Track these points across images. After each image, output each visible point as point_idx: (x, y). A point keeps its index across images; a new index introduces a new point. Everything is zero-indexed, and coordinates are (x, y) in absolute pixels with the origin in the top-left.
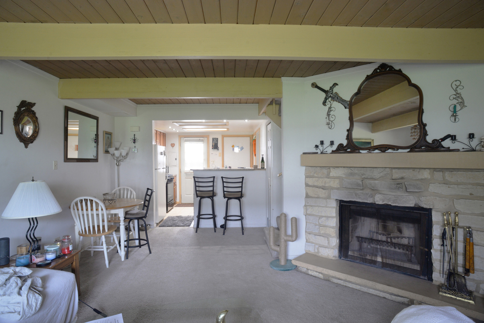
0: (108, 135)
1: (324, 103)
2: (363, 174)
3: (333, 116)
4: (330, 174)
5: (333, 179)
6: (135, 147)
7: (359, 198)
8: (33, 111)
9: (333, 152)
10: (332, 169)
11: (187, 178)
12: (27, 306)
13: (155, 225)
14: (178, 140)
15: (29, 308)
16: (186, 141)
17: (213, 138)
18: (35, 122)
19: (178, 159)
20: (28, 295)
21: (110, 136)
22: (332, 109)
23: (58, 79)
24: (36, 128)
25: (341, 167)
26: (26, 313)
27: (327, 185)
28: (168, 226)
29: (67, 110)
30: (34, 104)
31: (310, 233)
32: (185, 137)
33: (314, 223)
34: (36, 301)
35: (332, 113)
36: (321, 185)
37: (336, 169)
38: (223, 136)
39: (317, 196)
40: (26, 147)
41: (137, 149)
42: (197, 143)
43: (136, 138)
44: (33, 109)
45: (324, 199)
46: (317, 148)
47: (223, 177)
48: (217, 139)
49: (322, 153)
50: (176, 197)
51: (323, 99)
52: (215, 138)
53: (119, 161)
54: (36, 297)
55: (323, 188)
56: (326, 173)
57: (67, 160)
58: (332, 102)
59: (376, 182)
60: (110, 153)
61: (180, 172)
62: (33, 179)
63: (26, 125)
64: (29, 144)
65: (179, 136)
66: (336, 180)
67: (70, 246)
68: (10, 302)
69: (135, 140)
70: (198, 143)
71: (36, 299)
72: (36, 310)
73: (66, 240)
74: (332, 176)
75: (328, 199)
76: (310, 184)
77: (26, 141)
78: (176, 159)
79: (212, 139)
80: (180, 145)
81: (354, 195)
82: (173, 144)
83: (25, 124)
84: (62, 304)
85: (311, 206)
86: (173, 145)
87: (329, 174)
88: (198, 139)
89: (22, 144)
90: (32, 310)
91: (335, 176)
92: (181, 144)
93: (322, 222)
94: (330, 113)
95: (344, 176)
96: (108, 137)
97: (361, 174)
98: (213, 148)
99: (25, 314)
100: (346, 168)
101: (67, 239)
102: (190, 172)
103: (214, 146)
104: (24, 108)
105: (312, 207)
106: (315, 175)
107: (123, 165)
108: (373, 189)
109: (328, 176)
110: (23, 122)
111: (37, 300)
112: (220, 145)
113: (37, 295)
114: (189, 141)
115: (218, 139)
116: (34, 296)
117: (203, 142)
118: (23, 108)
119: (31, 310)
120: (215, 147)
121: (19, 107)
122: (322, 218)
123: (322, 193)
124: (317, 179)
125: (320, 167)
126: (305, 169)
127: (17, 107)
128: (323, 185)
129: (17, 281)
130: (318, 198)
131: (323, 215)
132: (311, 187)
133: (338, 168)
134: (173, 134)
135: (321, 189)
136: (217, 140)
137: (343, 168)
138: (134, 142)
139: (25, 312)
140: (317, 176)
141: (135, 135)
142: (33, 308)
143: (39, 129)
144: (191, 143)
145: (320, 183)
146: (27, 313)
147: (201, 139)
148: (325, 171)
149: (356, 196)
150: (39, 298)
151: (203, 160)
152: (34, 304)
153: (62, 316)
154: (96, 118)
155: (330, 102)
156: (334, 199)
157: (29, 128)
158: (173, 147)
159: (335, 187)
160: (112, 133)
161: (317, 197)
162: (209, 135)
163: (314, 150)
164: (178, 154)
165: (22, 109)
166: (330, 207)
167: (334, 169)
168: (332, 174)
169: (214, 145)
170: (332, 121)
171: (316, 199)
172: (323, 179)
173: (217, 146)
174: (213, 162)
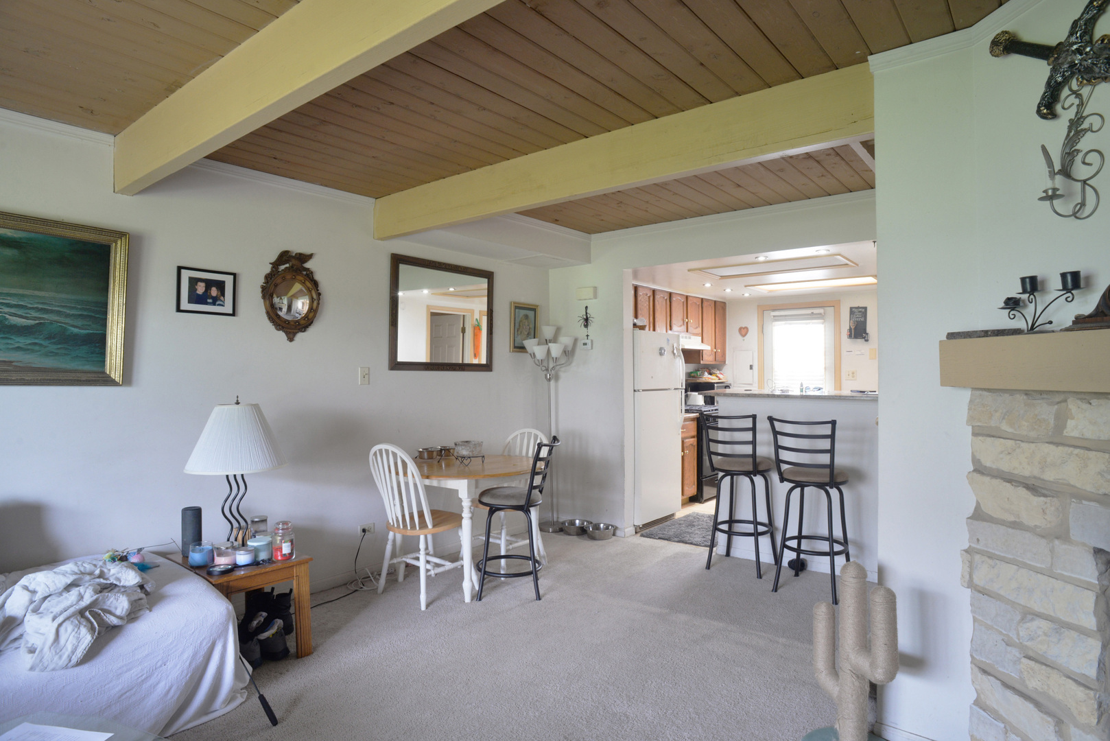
0: (523, 312)
1: (1048, 107)
3: (1093, 158)
4: (1064, 426)
5: (1077, 451)
6: (587, 336)
8: (308, 270)
9: (1081, 322)
10: (1073, 405)
12: (50, 648)
13: (632, 530)
14: (756, 315)
15: (54, 653)
16: (776, 318)
17: (851, 308)
18: (310, 291)
19: (755, 367)
20: (64, 625)
21: (531, 314)
22: (1085, 125)
23: (372, 200)
24: (313, 302)
26: (44, 660)
27: (1050, 476)
28: (659, 538)
29: (397, 261)
30: (310, 256)
31: (987, 669)
32: (774, 310)
33: (1001, 633)
34: (75, 642)
35: (1085, 144)
36: (1027, 473)
37: (1094, 402)
39: (1012, 519)
40: (291, 339)
41: (592, 341)
42: (807, 324)
43: (589, 316)
44: (307, 265)
45: (1043, 537)
46: (1013, 309)
47: (774, 417)
48: (863, 310)
49: (1032, 329)
51: (1038, 90)
52: (858, 308)
53: (550, 370)
54: (80, 634)
55: (1034, 487)
56: (1052, 422)
57: (396, 365)
58: (1085, 91)
60: (527, 352)
62: (238, 401)
63: (297, 298)
64: (297, 333)
65: (758, 306)
66: (1092, 454)
67: (284, 545)
68: (40, 629)
69: (587, 320)
70: (810, 323)
71: (78, 638)
72: (70, 661)
73: (281, 531)
74: (1075, 434)
75: (1057, 538)
76: (987, 462)
77: (293, 328)
78: (751, 367)
79: (849, 310)
80: (762, 329)
82: (744, 328)
83: (296, 296)
84: (170, 665)
85: (991, 556)
86: (744, 331)
87: (1060, 424)
88: (809, 311)
89: (282, 335)
90: (60, 657)
91: (1088, 435)
92: (765, 327)
93: (1032, 639)
94: (1077, 147)
96: (526, 317)
98: (850, 336)
99: (41, 661)
101: (282, 529)
104: (287, 265)
105: (990, 561)
106: (1005, 427)
107: (568, 379)
109: (1057, 439)
110: (291, 293)
111: (79, 640)
112: (872, 327)
113: (84, 631)
114: (786, 320)
115: (865, 308)
116: (76, 630)
117: (823, 321)
118: (284, 264)
119: (57, 656)
120: (859, 331)
121: (275, 265)
122: (1032, 620)
123: (1029, 508)
124: (1010, 443)
125: (1027, 393)
126: (971, 401)
127: (270, 263)
128: (1036, 472)
129: (83, 594)
130: (1016, 525)
131: (1037, 608)
132: (988, 475)
133: (1102, 402)
134: (742, 303)
135: (1022, 492)
136: (863, 311)
138: (586, 326)
139: (43, 658)
140: (1009, 430)
141: (586, 307)
142: (64, 653)
143: (318, 304)
144: (790, 324)
145: (1022, 463)
146: (48, 661)
147: (816, 311)
148: (1046, 411)
150: (86, 638)
151: (824, 370)
152: (69, 647)
153: (167, 688)
154: (489, 275)
155: (1078, 96)
156: (1084, 544)
157: (303, 303)
158: (744, 336)
159: (1089, 488)
160: (537, 306)
161: (1014, 523)
162: (840, 301)
163: (1003, 320)
164: (756, 355)
165: (282, 267)
166: (1067, 580)
167: (1085, 406)
168: (1074, 428)
169: (853, 327)
170: (1085, 182)
171: (1010, 530)
172: (1033, 446)
173: (865, 330)
174: (851, 375)
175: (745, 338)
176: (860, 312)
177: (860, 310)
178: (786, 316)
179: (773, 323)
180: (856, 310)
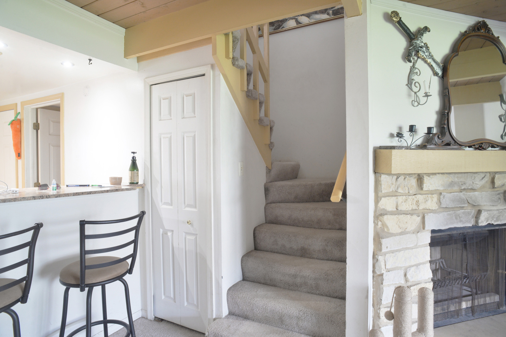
2: (463, 183)
4: (423, 187)
7: (461, 221)
10: (426, 178)
22: (416, 71)
25: (439, 173)
33: (395, 284)
36: (410, 209)
37: (432, 177)
39: (402, 231)
45: (414, 233)
56: (415, 186)
59: (476, 193)
66: (433, 195)
75: (420, 231)
81: (454, 218)
91: (431, 189)
93: (412, 277)
94: (414, 78)
95: (441, 188)
97: (460, 183)
100: (446, 175)
105: (394, 254)
106: (400, 190)
108: (474, 204)
109: (420, 191)
124: (404, 197)
128: (414, 207)
130: (404, 233)
131: (413, 263)
137: (441, 175)
140: (402, 192)
145: (408, 205)
148: (414, 182)
149: (456, 218)
156: (429, 229)
166: (422, 246)
168: (426, 187)
170: (415, 92)
171: (401, 236)
172: (412, 197)
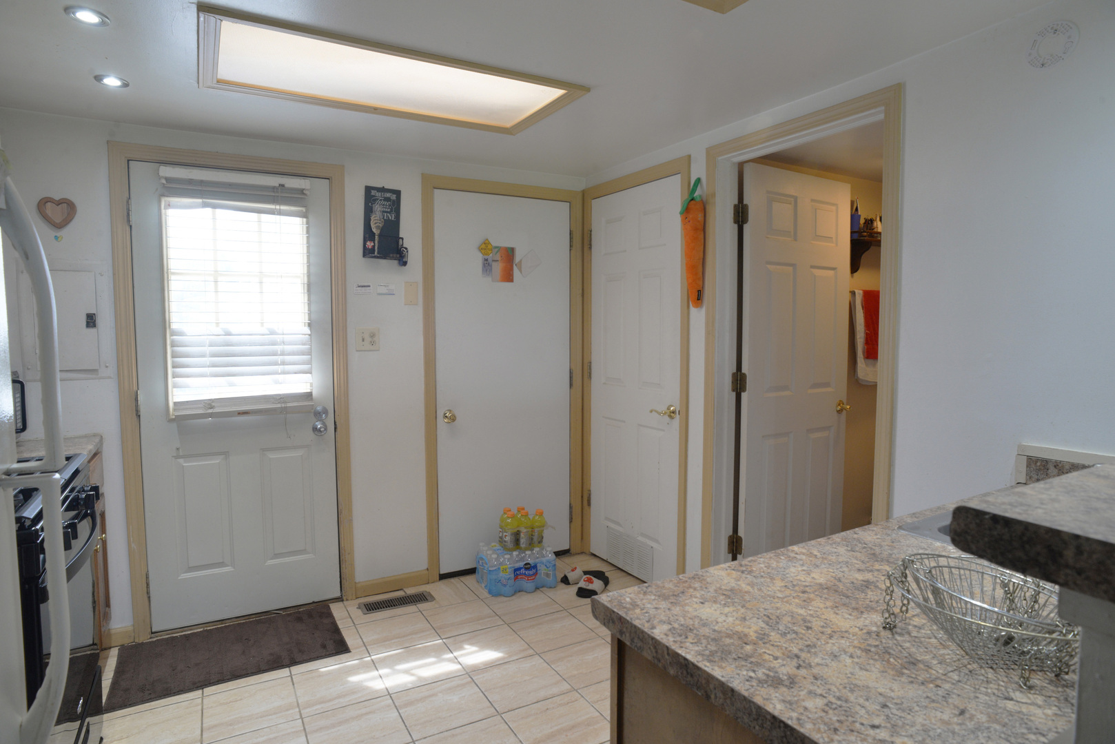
11: (186, 457)
14: (104, 173)
16: (175, 187)
17: (368, 189)
19: (106, 321)
38: (432, 184)
48: (394, 197)
50: (108, 604)
52: (383, 190)
61: (132, 410)
65: (110, 144)
78: (91, 321)
79: (362, 192)
80: (124, 214)
82: (58, 202)
92: (133, 207)
98: (367, 253)
102: (211, 415)
103: (380, 236)
112: (410, 233)
115: (398, 193)
117: (301, 209)
120: (385, 243)
136: (394, 199)
147: (288, 183)
158: (59, 226)
162: (341, 168)
164: (105, 285)
169: (376, 232)
173: (397, 239)
174: (368, 339)
175: (63, 232)
176: (387, 199)
177: (388, 195)
178: (202, 182)
179: (164, 201)
180: (378, 194)
